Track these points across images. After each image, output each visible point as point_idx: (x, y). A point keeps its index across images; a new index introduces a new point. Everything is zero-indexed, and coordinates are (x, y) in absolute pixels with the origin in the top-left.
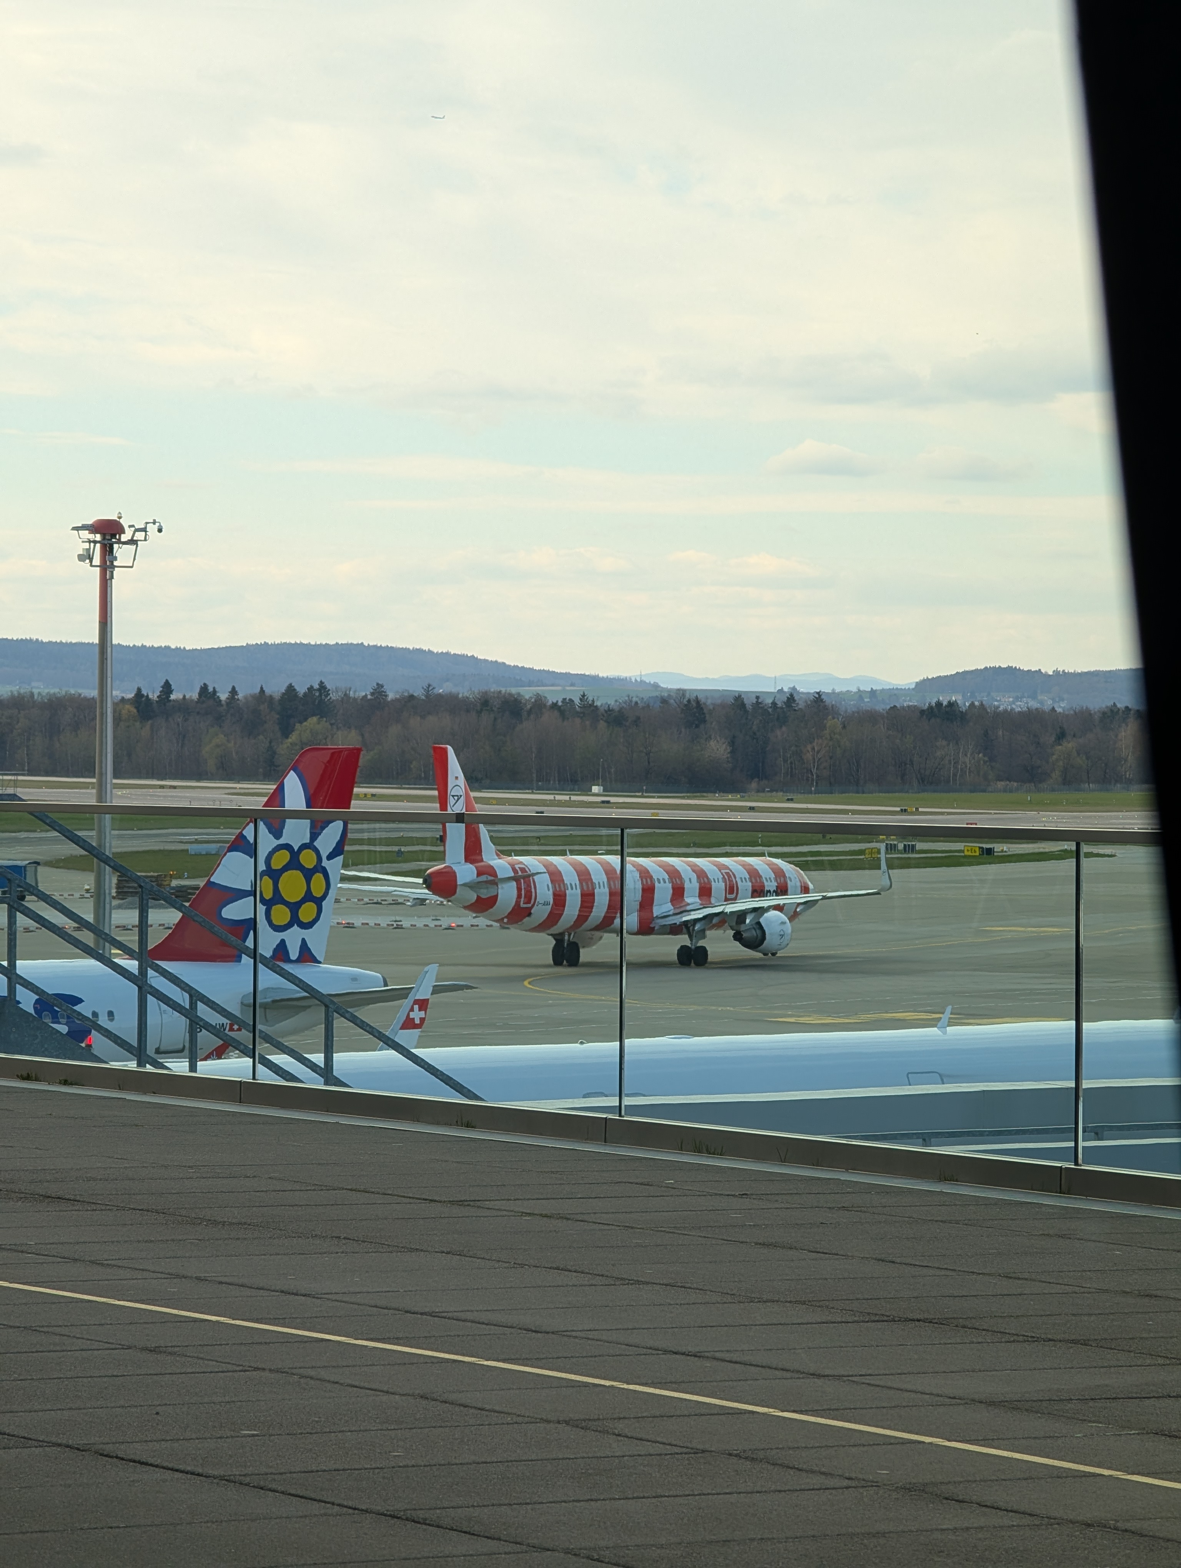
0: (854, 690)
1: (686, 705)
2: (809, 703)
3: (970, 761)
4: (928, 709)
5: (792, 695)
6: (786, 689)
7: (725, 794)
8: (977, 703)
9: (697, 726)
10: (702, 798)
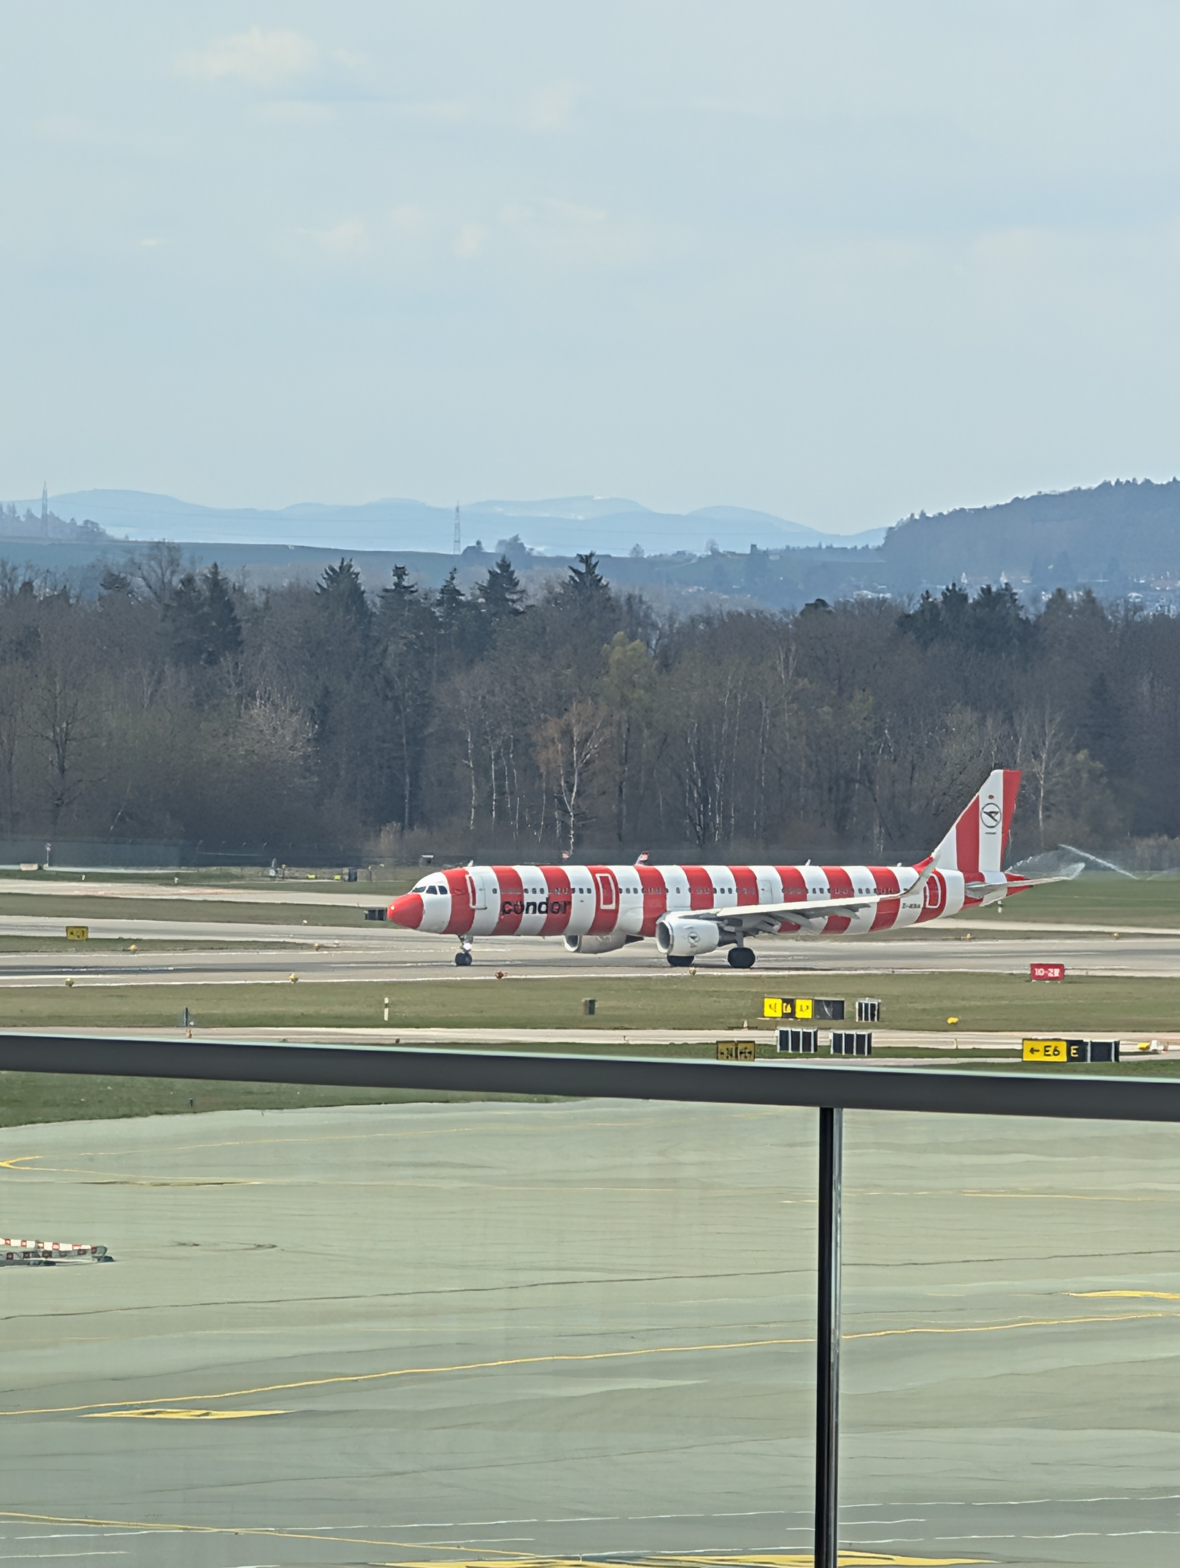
0: (701, 551)
1: (179, 593)
2: (558, 589)
3: (1048, 773)
4: (922, 612)
5: (505, 566)
6: (490, 547)
7: (295, 871)
8: (1074, 596)
9: (212, 660)
10: (225, 881)
